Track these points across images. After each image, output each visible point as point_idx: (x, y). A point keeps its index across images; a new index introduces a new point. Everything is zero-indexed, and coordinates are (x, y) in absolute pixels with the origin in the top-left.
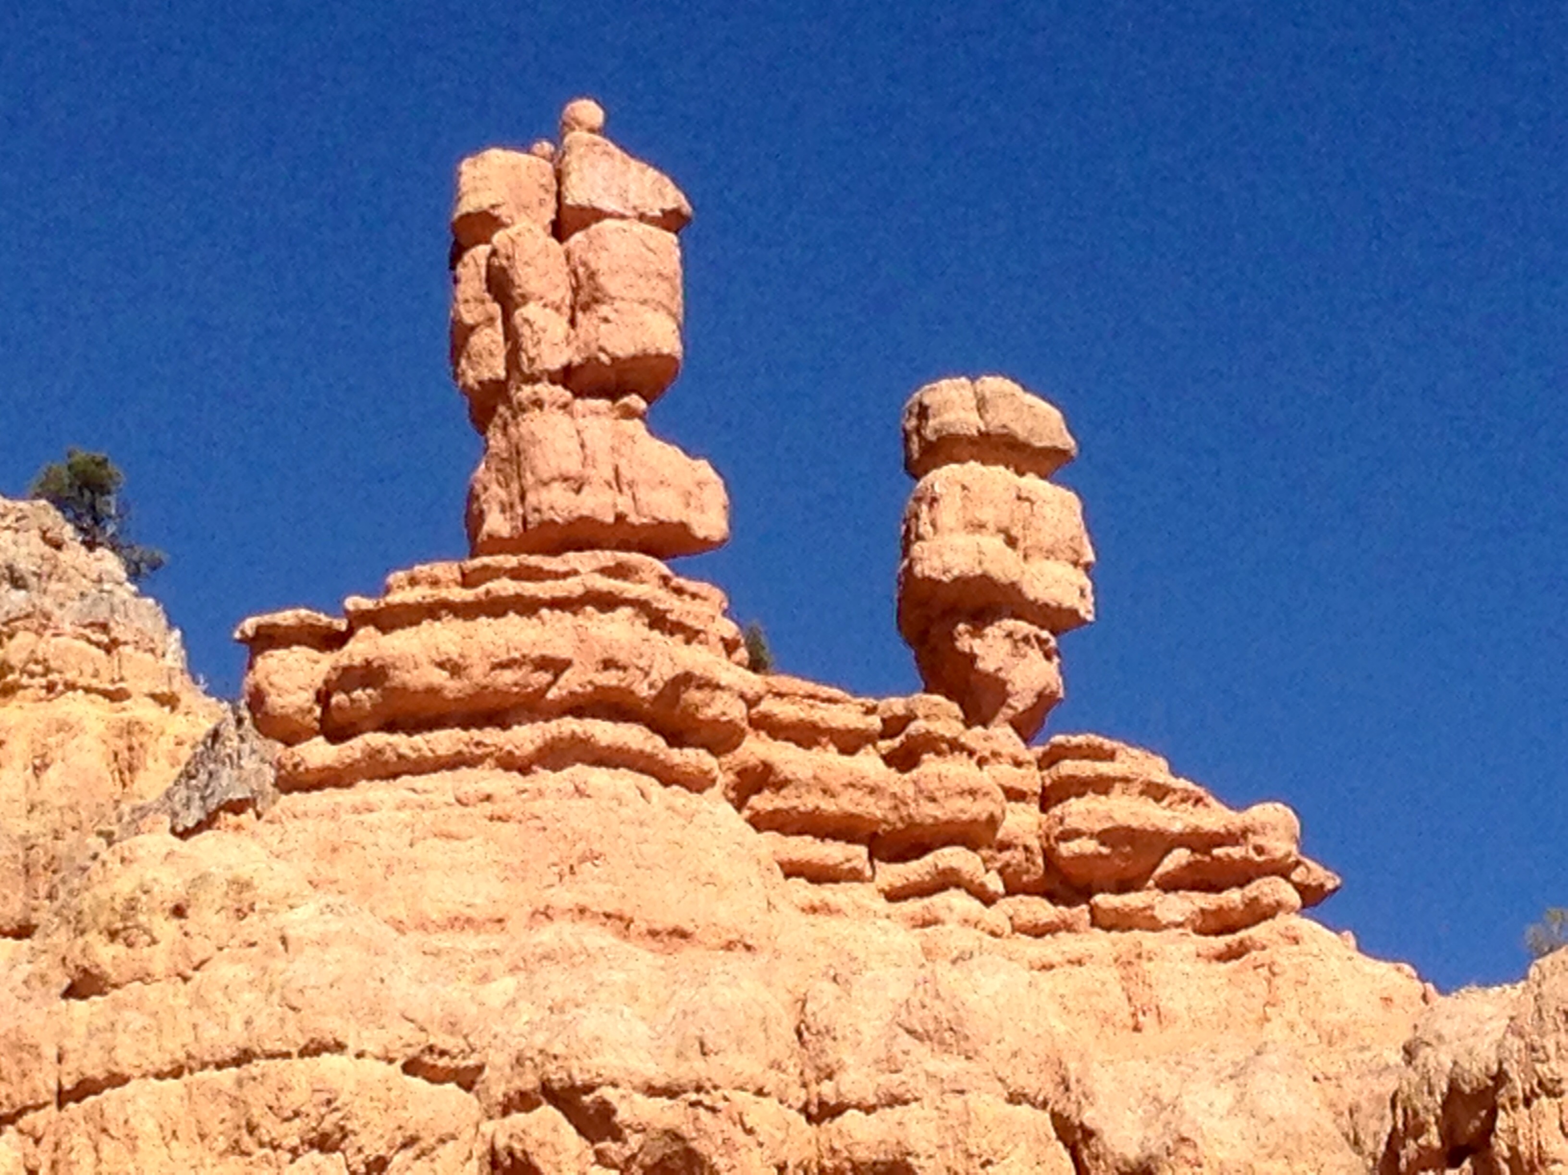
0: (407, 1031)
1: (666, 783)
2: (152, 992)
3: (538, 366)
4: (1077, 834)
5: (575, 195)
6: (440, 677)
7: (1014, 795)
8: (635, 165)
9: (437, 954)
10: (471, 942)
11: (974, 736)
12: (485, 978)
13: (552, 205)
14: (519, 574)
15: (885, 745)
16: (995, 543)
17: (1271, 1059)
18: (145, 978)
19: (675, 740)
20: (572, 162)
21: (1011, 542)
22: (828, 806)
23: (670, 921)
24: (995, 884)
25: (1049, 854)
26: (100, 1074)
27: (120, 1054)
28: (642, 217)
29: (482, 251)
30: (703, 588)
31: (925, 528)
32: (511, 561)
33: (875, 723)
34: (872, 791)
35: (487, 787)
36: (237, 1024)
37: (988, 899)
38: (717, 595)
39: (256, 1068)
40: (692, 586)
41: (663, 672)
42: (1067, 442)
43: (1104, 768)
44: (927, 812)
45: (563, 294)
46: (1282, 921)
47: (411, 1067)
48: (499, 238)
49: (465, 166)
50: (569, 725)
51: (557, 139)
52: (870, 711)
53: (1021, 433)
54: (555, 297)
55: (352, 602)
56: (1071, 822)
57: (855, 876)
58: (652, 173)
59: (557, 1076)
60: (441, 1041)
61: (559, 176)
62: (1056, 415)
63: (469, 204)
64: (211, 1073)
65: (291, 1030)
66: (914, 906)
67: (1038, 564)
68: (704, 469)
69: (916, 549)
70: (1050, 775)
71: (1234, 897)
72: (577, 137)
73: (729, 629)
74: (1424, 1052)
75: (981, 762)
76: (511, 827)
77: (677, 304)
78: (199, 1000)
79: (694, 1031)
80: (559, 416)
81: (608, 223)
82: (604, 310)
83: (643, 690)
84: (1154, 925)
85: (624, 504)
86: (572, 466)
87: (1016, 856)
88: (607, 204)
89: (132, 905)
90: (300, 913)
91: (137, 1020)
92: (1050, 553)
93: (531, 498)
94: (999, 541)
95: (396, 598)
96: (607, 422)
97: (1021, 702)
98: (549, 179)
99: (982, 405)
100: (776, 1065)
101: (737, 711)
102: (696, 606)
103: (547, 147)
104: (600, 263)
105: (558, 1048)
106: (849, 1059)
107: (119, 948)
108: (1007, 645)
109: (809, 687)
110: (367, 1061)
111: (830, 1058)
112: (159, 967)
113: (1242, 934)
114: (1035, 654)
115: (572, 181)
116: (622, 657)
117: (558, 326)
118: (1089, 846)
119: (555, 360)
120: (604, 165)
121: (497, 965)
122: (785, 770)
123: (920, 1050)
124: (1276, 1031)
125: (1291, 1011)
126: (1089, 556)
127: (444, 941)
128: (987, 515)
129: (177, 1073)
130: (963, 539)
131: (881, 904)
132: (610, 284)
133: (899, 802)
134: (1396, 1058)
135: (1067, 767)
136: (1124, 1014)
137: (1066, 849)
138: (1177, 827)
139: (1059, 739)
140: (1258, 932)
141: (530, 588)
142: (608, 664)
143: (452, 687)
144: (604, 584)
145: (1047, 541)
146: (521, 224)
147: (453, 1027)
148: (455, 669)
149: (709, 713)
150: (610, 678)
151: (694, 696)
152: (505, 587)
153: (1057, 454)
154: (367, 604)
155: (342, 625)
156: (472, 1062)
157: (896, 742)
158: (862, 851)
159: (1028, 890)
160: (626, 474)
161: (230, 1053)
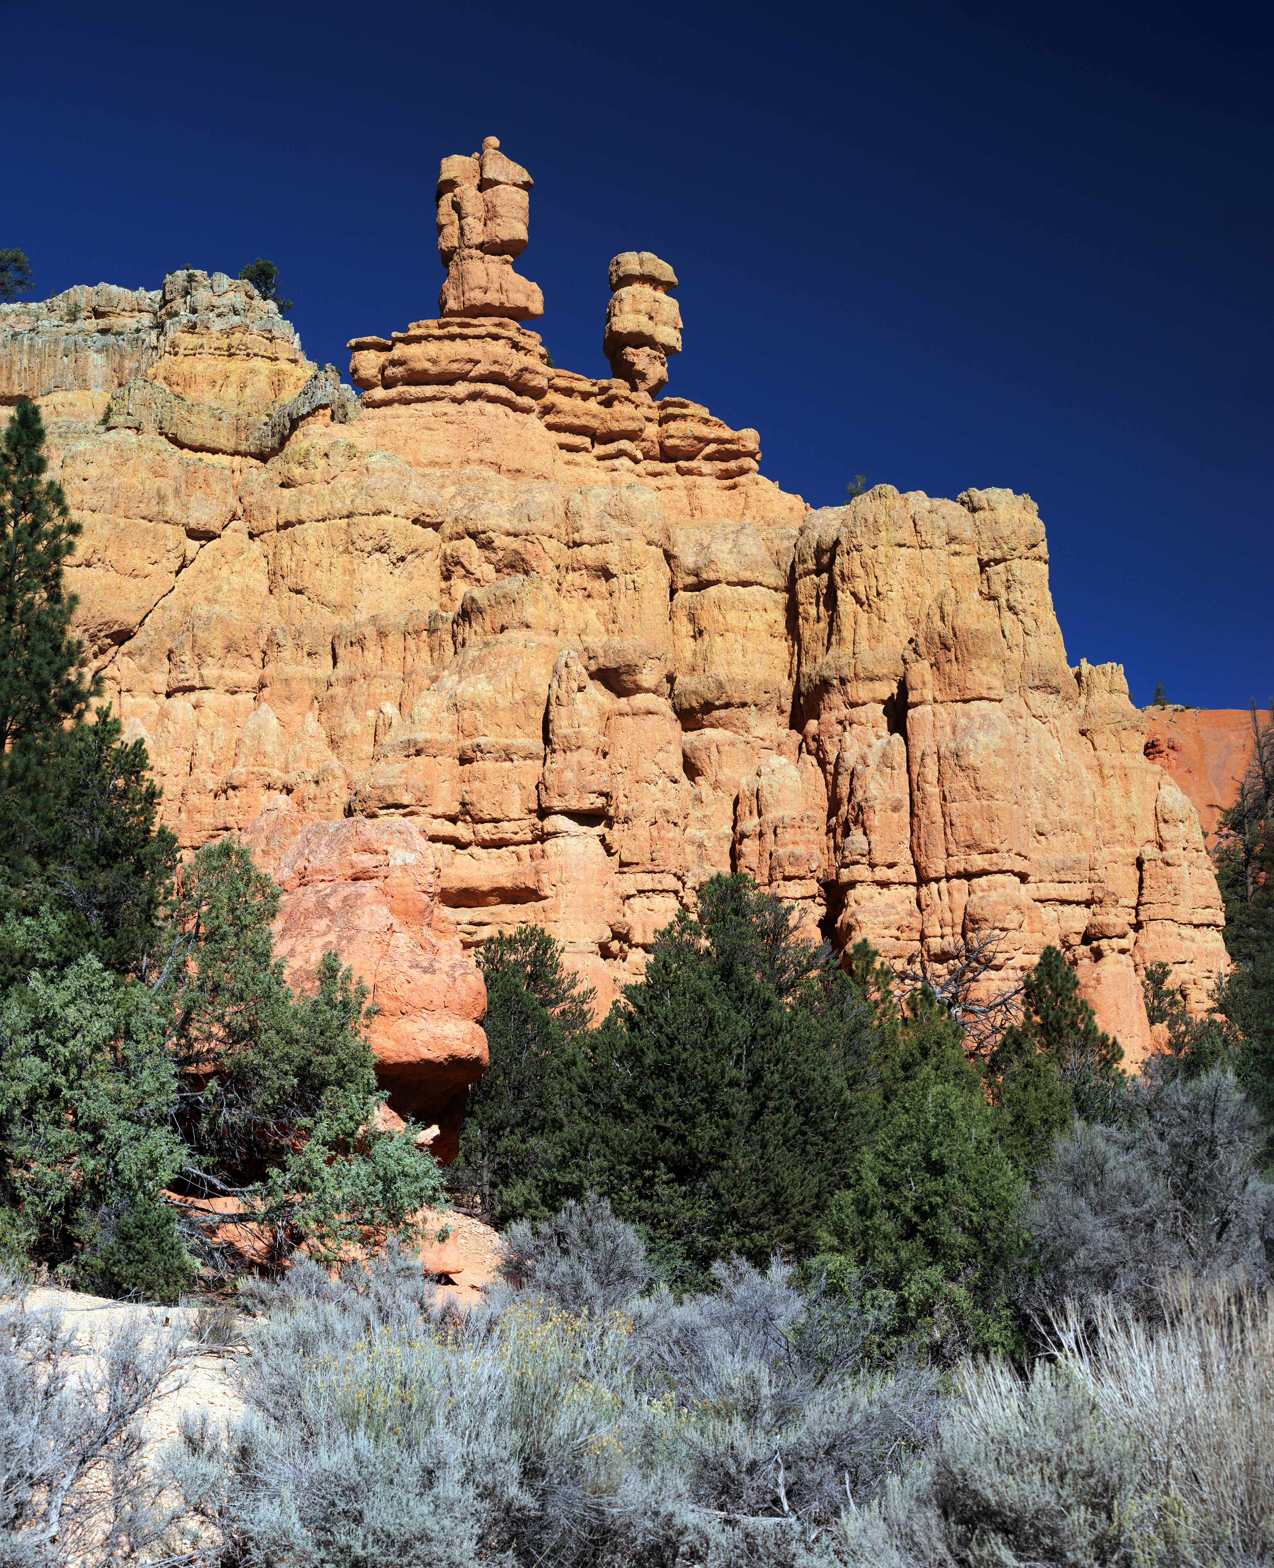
0: (414, 507)
1: (515, 410)
2: (315, 488)
3: (471, 243)
4: (672, 437)
5: (489, 174)
6: (428, 365)
7: (649, 420)
8: (512, 164)
9: (424, 476)
10: (438, 472)
11: (633, 396)
12: (443, 486)
13: (478, 177)
14: (461, 325)
15: (600, 398)
16: (644, 319)
17: (747, 531)
18: (312, 482)
19: (519, 394)
20: (487, 161)
21: (651, 318)
22: (577, 422)
23: (516, 466)
24: (640, 456)
25: (661, 444)
26: (294, 520)
27: (302, 512)
28: (515, 185)
29: (449, 195)
30: (533, 333)
31: (617, 311)
32: (458, 320)
33: (596, 389)
34: (594, 416)
35: (445, 410)
36: (348, 502)
37: (636, 461)
38: (538, 337)
39: (355, 519)
40: (528, 332)
41: (517, 366)
42: (674, 279)
43: (684, 411)
44: (615, 426)
45: (482, 213)
46: (751, 475)
47: (415, 521)
48: (457, 190)
49: (444, 161)
50: (479, 387)
51: (481, 152)
52: (594, 385)
53: (657, 275)
54: (479, 215)
55: (394, 334)
56: (671, 432)
57: (586, 450)
58: (518, 167)
59: (472, 527)
60: (428, 511)
61: (481, 167)
62: (670, 268)
63: (445, 176)
64: (337, 521)
65: (369, 504)
66: (608, 463)
67: (660, 328)
68: (535, 286)
69: (613, 319)
70: (663, 413)
71: (732, 465)
72: (490, 152)
73: (543, 350)
74: (807, 531)
75: (637, 406)
76: (455, 426)
77: (527, 220)
78: (333, 491)
79: (525, 511)
80: (479, 263)
81: (501, 187)
82: (498, 221)
83: (508, 373)
84: (701, 474)
85: (503, 298)
86: (483, 283)
87: (647, 444)
88: (501, 179)
89: (307, 453)
90: (373, 459)
91: (309, 499)
92: (665, 324)
93: (467, 295)
94: (646, 318)
95: (412, 333)
96: (498, 266)
97: (652, 382)
98: (477, 167)
99: (641, 263)
100: (557, 526)
101: (544, 383)
102: (529, 340)
103: (477, 155)
104: (498, 202)
105: (472, 516)
106: (585, 525)
107: (302, 469)
108: (647, 360)
109: (570, 374)
110: (399, 519)
111: (578, 524)
112: (318, 477)
113: (737, 479)
114: (658, 363)
115: (487, 168)
116: (501, 360)
117: (479, 227)
118: (677, 442)
119: (477, 240)
120: (499, 162)
121: (448, 481)
122: (561, 407)
123: (614, 523)
124: (748, 519)
125: (754, 511)
126: (681, 325)
127: (428, 470)
128: (643, 307)
129: (324, 520)
130: (631, 317)
131: (595, 462)
132: (501, 210)
133: (604, 421)
134: (795, 532)
135: (670, 410)
136: (688, 510)
137: (669, 442)
138: (712, 436)
139: (667, 399)
140: (742, 479)
141: (465, 331)
142: (495, 362)
143: (433, 369)
144: (494, 330)
145: (664, 318)
146: (466, 185)
147: (432, 506)
148: (434, 362)
149: (533, 383)
150: (496, 368)
151: (527, 376)
152: (456, 330)
153: (670, 284)
154: (401, 335)
155: (390, 343)
156: (439, 520)
157: (603, 397)
158: (588, 440)
159: (653, 458)
160: (505, 287)
161: (345, 513)
